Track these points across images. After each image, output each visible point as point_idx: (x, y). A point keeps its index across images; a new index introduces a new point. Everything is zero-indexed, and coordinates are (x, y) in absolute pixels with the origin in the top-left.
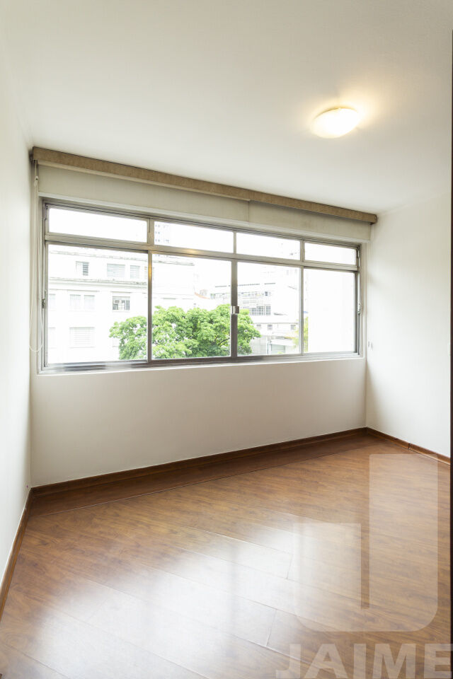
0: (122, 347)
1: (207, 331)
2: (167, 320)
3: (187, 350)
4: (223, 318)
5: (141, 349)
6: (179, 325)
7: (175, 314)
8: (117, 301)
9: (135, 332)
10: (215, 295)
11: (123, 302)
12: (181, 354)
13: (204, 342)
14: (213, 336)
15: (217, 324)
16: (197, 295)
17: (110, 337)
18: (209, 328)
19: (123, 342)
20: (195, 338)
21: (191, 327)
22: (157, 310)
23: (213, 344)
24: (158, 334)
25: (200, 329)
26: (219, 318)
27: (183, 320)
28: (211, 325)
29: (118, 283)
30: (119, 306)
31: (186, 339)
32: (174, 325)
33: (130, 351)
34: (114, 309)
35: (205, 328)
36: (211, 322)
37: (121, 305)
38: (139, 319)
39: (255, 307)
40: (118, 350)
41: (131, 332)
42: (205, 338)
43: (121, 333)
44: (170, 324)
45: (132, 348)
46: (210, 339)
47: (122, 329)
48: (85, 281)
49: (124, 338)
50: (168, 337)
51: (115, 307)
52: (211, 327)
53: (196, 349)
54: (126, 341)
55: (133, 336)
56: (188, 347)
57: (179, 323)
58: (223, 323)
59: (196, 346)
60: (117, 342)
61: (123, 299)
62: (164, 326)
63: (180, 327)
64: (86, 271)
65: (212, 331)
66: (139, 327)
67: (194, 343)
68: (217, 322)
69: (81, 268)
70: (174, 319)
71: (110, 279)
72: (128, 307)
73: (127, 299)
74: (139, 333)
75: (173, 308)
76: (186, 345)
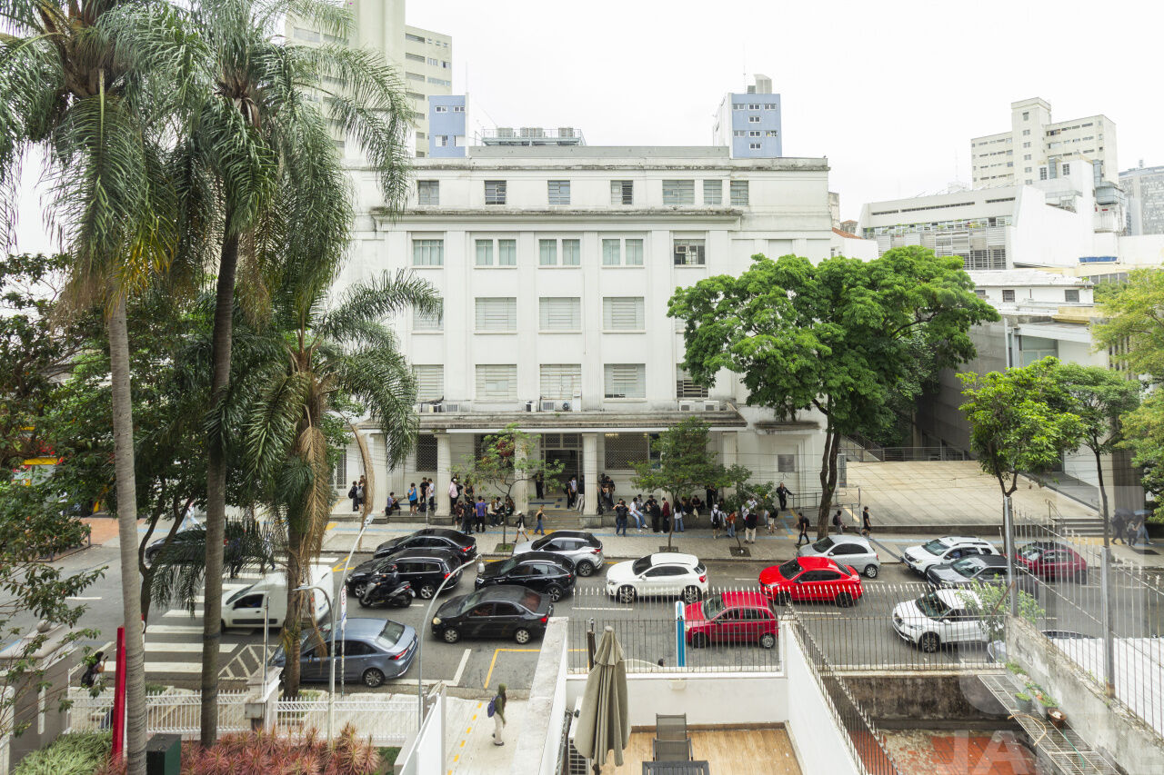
0: (690, 335)
1: (866, 303)
2: (777, 283)
3: (821, 346)
4: (901, 279)
5: (727, 341)
6: (802, 294)
7: (792, 270)
8: (683, 249)
9: (715, 307)
10: (872, 230)
11: (693, 249)
12: (808, 355)
13: (858, 331)
14: (878, 318)
15: (887, 291)
16: (835, 230)
17: (670, 315)
18: (869, 300)
19: (692, 325)
20: (837, 319)
21: (827, 298)
22: (757, 263)
23: (879, 333)
24: (759, 311)
25: (848, 301)
26: (890, 278)
27: (810, 282)
28: (871, 292)
29: (683, 213)
30: (687, 258)
31: (818, 321)
32: (791, 294)
33: (704, 344)
34: (677, 262)
35: (859, 299)
36: (872, 286)
37: (690, 256)
38: (721, 281)
39: (968, 251)
40: (682, 341)
41: (707, 308)
42: (861, 321)
43: (689, 308)
44: (782, 290)
45: (709, 339)
46: (872, 323)
47: (689, 301)
48: (626, 213)
49: (694, 318)
50: (780, 317)
51: (680, 259)
52: (874, 298)
53: (841, 344)
54: (698, 324)
55: (710, 315)
56: (823, 341)
57: (803, 291)
58: (897, 287)
59: (841, 339)
60: (682, 325)
61: (692, 244)
62: (771, 294)
63: (804, 298)
64: (627, 198)
65: (876, 305)
66: (722, 297)
67: (836, 331)
68: (887, 286)
69: (619, 191)
70: (790, 281)
71: (668, 207)
72: (701, 260)
73: (701, 244)
74: (721, 308)
75: (789, 260)
76: (818, 336)
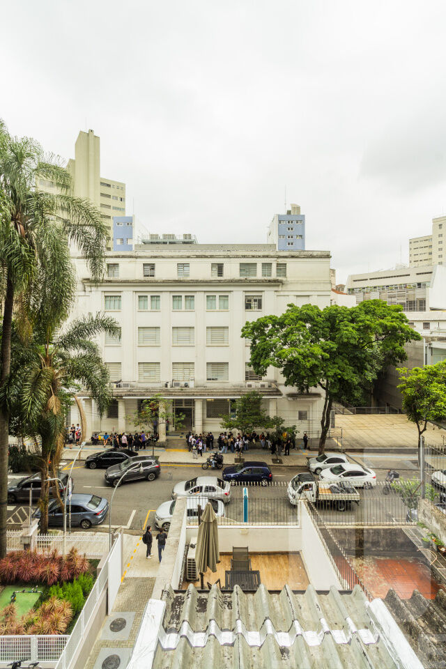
0: (253, 347)
1: (349, 331)
2: (301, 319)
3: (323, 353)
4: (368, 317)
5: (273, 351)
6: (314, 325)
7: (309, 312)
8: (250, 301)
9: (267, 332)
10: (353, 289)
11: (255, 300)
12: (316, 358)
13: (344, 345)
14: (355, 339)
15: (361, 324)
16: (333, 290)
17: (242, 337)
18: (351, 329)
19: (254, 342)
20: (333, 339)
21: (328, 327)
22: (290, 308)
23: (355, 347)
24: (291, 335)
25: (339, 329)
26: (362, 317)
27: (319, 319)
28: (352, 325)
29: (250, 281)
30: (252, 306)
31: (322, 340)
32: (308, 325)
33: (261, 353)
34: (247, 308)
35: (345, 328)
36: (352, 321)
37: (254, 304)
38: (270, 319)
39: (405, 301)
40: (249, 350)
41: (262, 333)
42: (345, 340)
43: (253, 333)
44: (303, 323)
45: (264, 350)
46: (352, 341)
47: (253, 329)
48: (220, 281)
49: (255, 338)
50: (301, 338)
51: (248, 306)
52: (353, 328)
53: (334, 352)
54: (258, 341)
55: (264, 337)
56: (325, 351)
57: (315, 323)
58: (368, 322)
59: (335, 350)
60: (249, 342)
61: (255, 298)
62: (297, 326)
63: (315, 328)
64: (220, 273)
65: (354, 332)
66: (271, 327)
67: (332, 346)
68: (361, 321)
69: (216, 269)
70: (308, 319)
71: (243, 278)
72: (260, 307)
73: (260, 298)
74: (270, 333)
75: (307, 307)
76: (322, 348)
